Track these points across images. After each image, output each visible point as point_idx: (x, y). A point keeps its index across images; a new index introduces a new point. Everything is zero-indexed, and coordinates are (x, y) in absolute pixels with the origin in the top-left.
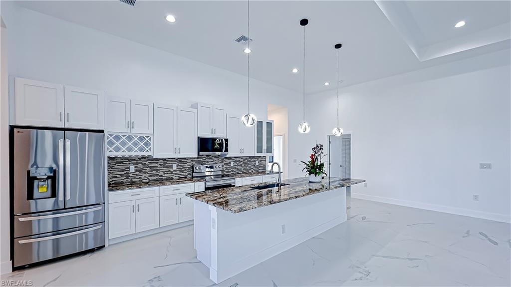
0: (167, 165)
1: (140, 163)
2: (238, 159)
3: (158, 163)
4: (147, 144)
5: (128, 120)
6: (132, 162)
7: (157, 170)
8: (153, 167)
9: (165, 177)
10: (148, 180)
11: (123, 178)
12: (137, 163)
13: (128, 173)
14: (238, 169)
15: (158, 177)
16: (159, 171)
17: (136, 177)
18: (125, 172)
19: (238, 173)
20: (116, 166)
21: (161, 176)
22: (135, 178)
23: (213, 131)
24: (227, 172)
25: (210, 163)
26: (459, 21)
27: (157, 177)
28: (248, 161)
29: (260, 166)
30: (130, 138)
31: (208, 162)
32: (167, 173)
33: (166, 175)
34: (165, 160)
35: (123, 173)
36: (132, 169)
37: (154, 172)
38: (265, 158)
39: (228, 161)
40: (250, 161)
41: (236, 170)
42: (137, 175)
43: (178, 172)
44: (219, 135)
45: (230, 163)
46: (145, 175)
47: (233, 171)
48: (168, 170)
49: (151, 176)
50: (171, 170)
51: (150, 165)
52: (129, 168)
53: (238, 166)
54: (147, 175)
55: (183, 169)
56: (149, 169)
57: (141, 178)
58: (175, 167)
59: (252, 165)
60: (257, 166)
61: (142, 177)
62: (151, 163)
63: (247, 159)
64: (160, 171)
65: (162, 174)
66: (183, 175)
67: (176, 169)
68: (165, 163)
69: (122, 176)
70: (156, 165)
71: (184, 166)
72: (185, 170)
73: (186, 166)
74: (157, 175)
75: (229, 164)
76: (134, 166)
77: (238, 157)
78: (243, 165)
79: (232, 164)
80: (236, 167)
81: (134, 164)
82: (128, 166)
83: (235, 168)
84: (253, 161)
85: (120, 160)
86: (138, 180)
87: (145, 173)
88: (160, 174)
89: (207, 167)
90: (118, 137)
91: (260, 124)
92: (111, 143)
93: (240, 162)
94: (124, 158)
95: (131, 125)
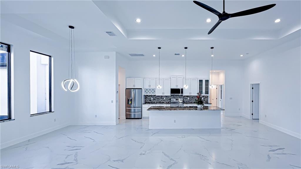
0: (162, 98)
2: (192, 97)
3: (159, 97)
4: (155, 91)
5: (149, 85)
7: (159, 100)
12: (153, 97)
19: (192, 102)
20: (148, 98)
22: (153, 101)
23: (177, 86)
24: (186, 102)
25: (178, 98)
26: (277, 19)
27: (159, 102)
29: (204, 100)
30: (150, 90)
34: (161, 96)
36: (152, 99)
38: (208, 97)
39: (187, 97)
44: (179, 87)
48: (162, 100)
51: (157, 98)
53: (191, 99)
54: (156, 101)
58: (165, 99)
66: (167, 102)
69: (149, 100)
71: (168, 99)
79: (188, 99)
83: (190, 100)
87: (156, 100)
89: (176, 99)
90: (147, 90)
91: (201, 81)
92: (145, 91)
93: (193, 98)
94: (150, 95)
95: (150, 86)
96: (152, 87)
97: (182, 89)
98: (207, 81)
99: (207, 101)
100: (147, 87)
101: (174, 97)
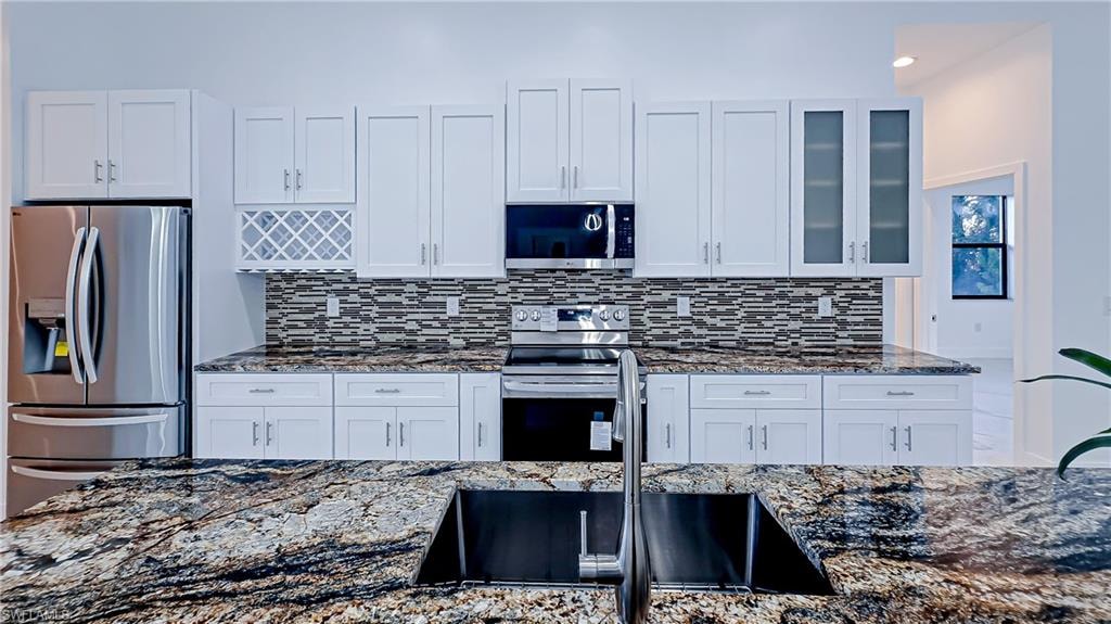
0: (428, 299)
1: (354, 291)
2: (713, 287)
3: (402, 291)
4: (340, 235)
6: (335, 286)
7: (399, 316)
8: (390, 304)
9: (423, 339)
10: (373, 343)
11: (312, 332)
12: (346, 291)
13: (323, 319)
14: (714, 328)
15: (402, 336)
16: (404, 318)
17: (345, 331)
18: (317, 314)
19: (714, 345)
20: (296, 298)
21: (412, 332)
22: (340, 334)
23: (570, 177)
24: (658, 337)
25: (582, 298)
27: (399, 336)
28: (768, 298)
29: (843, 323)
30: (295, 218)
31: (573, 295)
32: (429, 326)
33: (425, 331)
34: (421, 283)
35: (311, 317)
36: (333, 307)
37: (390, 319)
38: (878, 288)
39: (666, 295)
40: (782, 296)
41: (704, 331)
42: (346, 326)
43: (465, 324)
45: (673, 302)
46: (366, 326)
47: (688, 334)
48: (431, 316)
49: (382, 330)
50: (442, 317)
51: (380, 299)
52: (325, 304)
53: (713, 314)
54: (373, 328)
55: (480, 317)
56: (376, 308)
57: (355, 334)
58: (453, 307)
59: (795, 317)
60: (825, 319)
61: (360, 331)
62: (381, 293)
63: (760, 288)
64: (410, 317)
65: (414, 326)
66: (479, 336)
67: (457, 314)
68: (425, 295)
69: (309, 324)
70: (397, 299)
71: (486, 307)
72: (489, 319)
73: (493, 306)
74: (400, 330)
75: (670, 308)
76: (337, 300)
77: (714, 280)
78: (741, 314)
79: (684, 307)
80: (708, 320)
81: (338, 293)
82: (322, 299)
83: (701, 324)
84: (797, 299)
85: (304, 282)
86: (349, 339)
87: (367, 319)
88: (407, 327)
89: (563, 316)
90: (265, 220)
91: (824, 126)
92: (250, 235)
93: (728, 302)
94: (314, 276)
95: (293, 180)
96: (314, 195)
97: (626, 212)
98: (892, 126)
99: (870, 330)
100: (271, 195)
101: (538, 292)
